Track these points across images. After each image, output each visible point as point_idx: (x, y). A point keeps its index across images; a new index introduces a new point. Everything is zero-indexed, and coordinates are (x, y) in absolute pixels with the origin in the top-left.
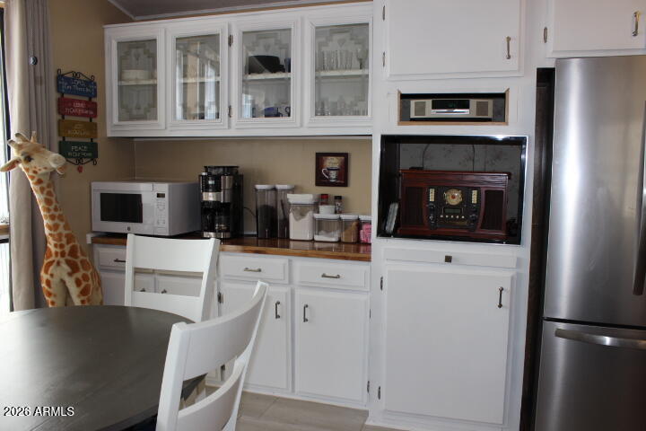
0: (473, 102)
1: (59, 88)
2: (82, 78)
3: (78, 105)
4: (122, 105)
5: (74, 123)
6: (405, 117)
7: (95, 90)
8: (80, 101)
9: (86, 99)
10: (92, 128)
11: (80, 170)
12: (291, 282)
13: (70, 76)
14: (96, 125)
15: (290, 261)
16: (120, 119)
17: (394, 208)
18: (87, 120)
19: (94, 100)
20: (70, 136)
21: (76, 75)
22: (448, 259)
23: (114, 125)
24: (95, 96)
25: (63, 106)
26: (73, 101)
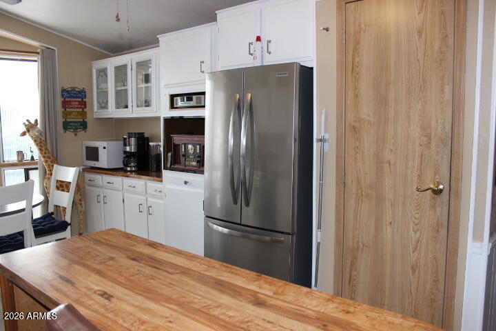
0: (194, 97)
1: (63, 96)
2: (77, 89)
3: (74, 103)
4: (98, 102)
5: (72, 112)
6: (172, 107)
7: (85, 96)
8: (75, 101)
9: (80, 100)
10: (84, 114)
11: (76, 135)
12: (146, 193)
13: (70, 89)
14: (86, 112)
15: (146, 183)
16: (98, 109)
17: (170, 154)
18: (81, 110)
19: (84, 100)
20: (69, 118)
21: (73, 89)
22: (186, 183)
23: (95, 111)
24: (85, 98)
25: (65, 104)
26: (70, 102)
